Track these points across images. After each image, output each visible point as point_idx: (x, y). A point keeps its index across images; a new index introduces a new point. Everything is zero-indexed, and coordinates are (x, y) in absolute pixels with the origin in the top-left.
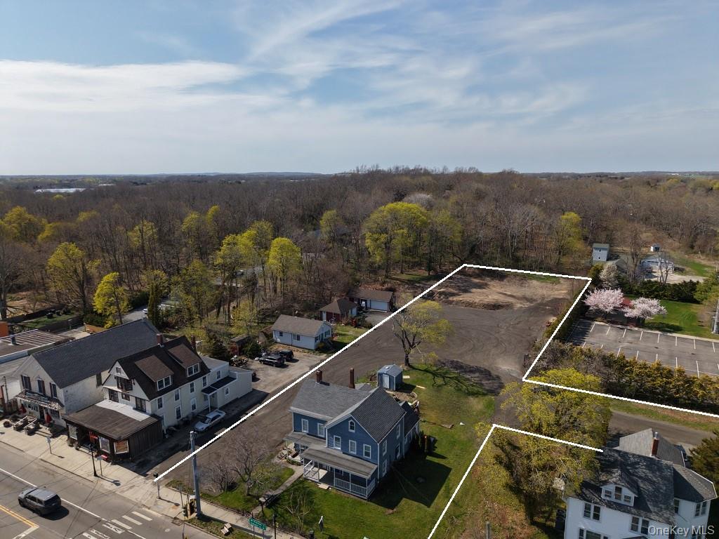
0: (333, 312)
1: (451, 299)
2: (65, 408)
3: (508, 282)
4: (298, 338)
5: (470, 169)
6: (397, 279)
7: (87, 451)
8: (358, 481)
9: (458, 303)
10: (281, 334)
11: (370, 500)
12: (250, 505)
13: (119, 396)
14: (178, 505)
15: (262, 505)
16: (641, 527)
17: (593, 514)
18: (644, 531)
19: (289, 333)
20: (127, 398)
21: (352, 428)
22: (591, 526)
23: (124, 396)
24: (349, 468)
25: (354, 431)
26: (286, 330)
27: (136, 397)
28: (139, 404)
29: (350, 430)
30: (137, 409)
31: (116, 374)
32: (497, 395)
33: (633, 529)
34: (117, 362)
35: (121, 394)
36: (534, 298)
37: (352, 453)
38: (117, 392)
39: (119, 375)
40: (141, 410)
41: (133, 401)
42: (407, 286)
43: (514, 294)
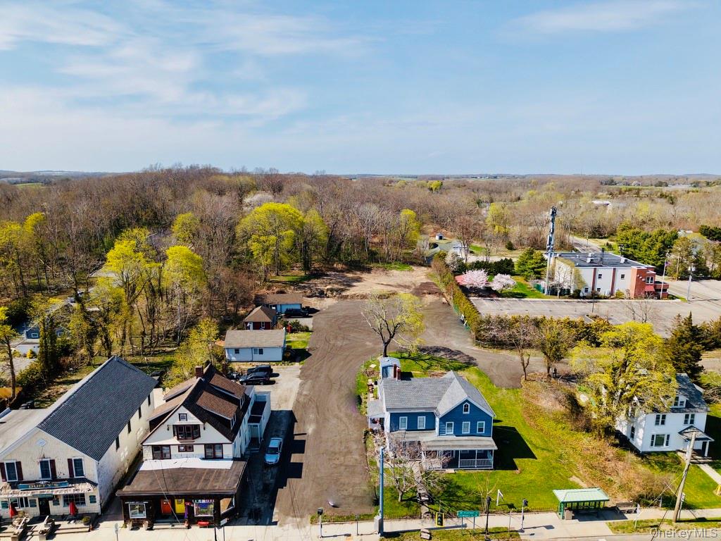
0: (262, 321)
1: (344, 294)
2: (98, 486)
3: (375, 273)
4: (261, 352)
5: (271, 170)
6: (278, 282)
7: (170, 526)
8: (483, 454)
9: (352, 297)
10: (237, 351)
11: (495, 469)
12: (414, 508)
13: (174, 450)
14: (349, 535)
15: (423, 505)
16: (689, 420)
17: (661, 420)
18: (692, 422)
19: (248, 348)
20: (189, 448)
21: (466, 410)
22: (660, 430)
23: (182, 448)
24: (474, 446)
25: (468, 413)
26: (244, 346)
27: (205, 445)
28: (210, 451)
29: (464, 413)
30: (206, 458)
31: (178, 423)
32: (475, 365)
33: (686, 422)
34: (182, 407)
35: (177, 447)
36: (407, 284)
37: (465, 433)
38: (169, 446)
39: (183, 422)
40: (215, 458)
41: (199, 450)
42: (292, 287)
43: (389, 283)
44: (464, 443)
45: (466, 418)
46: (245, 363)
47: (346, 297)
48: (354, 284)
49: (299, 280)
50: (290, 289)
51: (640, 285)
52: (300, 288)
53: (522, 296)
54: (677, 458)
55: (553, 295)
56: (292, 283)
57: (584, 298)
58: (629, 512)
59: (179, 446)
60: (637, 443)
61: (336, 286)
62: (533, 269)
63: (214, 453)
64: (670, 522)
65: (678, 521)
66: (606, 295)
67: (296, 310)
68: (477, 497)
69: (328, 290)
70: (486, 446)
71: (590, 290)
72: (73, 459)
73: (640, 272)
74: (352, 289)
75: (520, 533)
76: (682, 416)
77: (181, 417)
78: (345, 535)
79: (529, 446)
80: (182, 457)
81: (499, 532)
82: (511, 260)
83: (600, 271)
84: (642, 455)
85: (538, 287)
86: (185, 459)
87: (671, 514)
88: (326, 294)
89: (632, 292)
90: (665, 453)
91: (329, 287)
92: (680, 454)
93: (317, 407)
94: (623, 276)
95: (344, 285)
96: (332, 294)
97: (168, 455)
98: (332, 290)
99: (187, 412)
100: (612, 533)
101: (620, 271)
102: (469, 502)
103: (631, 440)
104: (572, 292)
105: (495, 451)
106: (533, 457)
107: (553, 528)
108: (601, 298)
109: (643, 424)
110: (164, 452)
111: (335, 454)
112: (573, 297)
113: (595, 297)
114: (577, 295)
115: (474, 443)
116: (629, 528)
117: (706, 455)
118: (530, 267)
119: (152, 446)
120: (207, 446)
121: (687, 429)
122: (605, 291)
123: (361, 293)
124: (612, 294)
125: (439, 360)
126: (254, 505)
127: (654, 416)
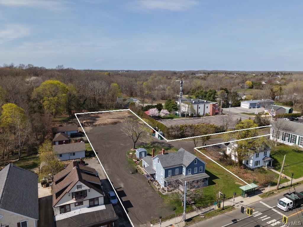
1: (94, 124)
4: (74, 154)
9: (99, 125)
10: (61, 155)
11: (209, 185)
12: (190, 207)
13: (72, 206)
14: (171, 225)
15: (192, 205)
16: (265, 154)
17: (257, 156)
18: (266, 155)
19: (67, 153)
20: (80, 203)
21: (196, 163)
22: (257, 159)
23: (77, 204)
24: (201, 177)
25: (196, 164)
26: (65, 152)
27: (89, 200)
28: (92, 203)
29: (195, 164)
30: (90, 206)
31: (76, 190)
32: (173, 147)
33: (264, 155)
34: (79, 181)
35: (74, 204)
36: (122, 117)
37: (195, 173)
38: (69, 204)
39: (80, 190)
40: (95, 206)
41: (86, 203)
42: (65, 123)
43: (113, 117)
44: (197, 177)
45: (195, 166)
46: (66, 161)
47: (96, 125)
48: (97, 119)
49: (67, 119)
50: (65, 124)
51: (214, 110)
52: (69, 123)
53: (172, 118)
54: (263, 169)
55: (184, 117)
56: (64, 121)
57: (195, 117)
58: (262, 190)
59: (75, 203)
60: (250, 165)
61: (88, 121)
62: (173, 107)
63: (94, 203)
64: (276, 190)
65: (278, 189)
66: (202, 115)
67: (76, 134)
68: (210, 197)
69: (85, 123)
70: (205, 176)
71: (196, 114)
72: (21, 222)
73: (213, 105)
74: (97, 121)
75: (234, 207)
76: (263, 153)
77: (79, 187)
78: (170, 225)
79: (214, 174)
80: (77, 209)
81: (227, 208)
82: (161, 104)
83: (200, 106)
84: (253, 170)
85: (176, 114)
86: (79, 210)
87: (275, 188)
88: (85, 125)
89: (211, 113)
90: (259, 168)
91: (84, 121)
92: (263, 167)
93: (118, 175)
94: (207, 107)
95: (92, 120)
96: (88, 124)
97: (69, 210)
98: (87, 123)
99: (82, 184)
100: (262, 199)
101: (206, 105)
102: (208, 200)
103: (247, 165)
104: (190, 115)
105: (209, 177)
106: (218, 178)
107: (243, 202)
108: (201, 116)
109: (252, 158)
110: (66, 208)
111: (141, 193)
112: (190, 117)
113: (199, 116)
114: (192, 116)
115: (200, 176)
116: (266, 195)
117: (271, 166)
118: (172, 106)
119: (60, 206)
120: (91, 200)
121: (265, 157)
122: (201, 114)
123: (103, 123)
124: (204, 114)
125: (158, 147)
126: (119, 224)
127: (255, 154)
